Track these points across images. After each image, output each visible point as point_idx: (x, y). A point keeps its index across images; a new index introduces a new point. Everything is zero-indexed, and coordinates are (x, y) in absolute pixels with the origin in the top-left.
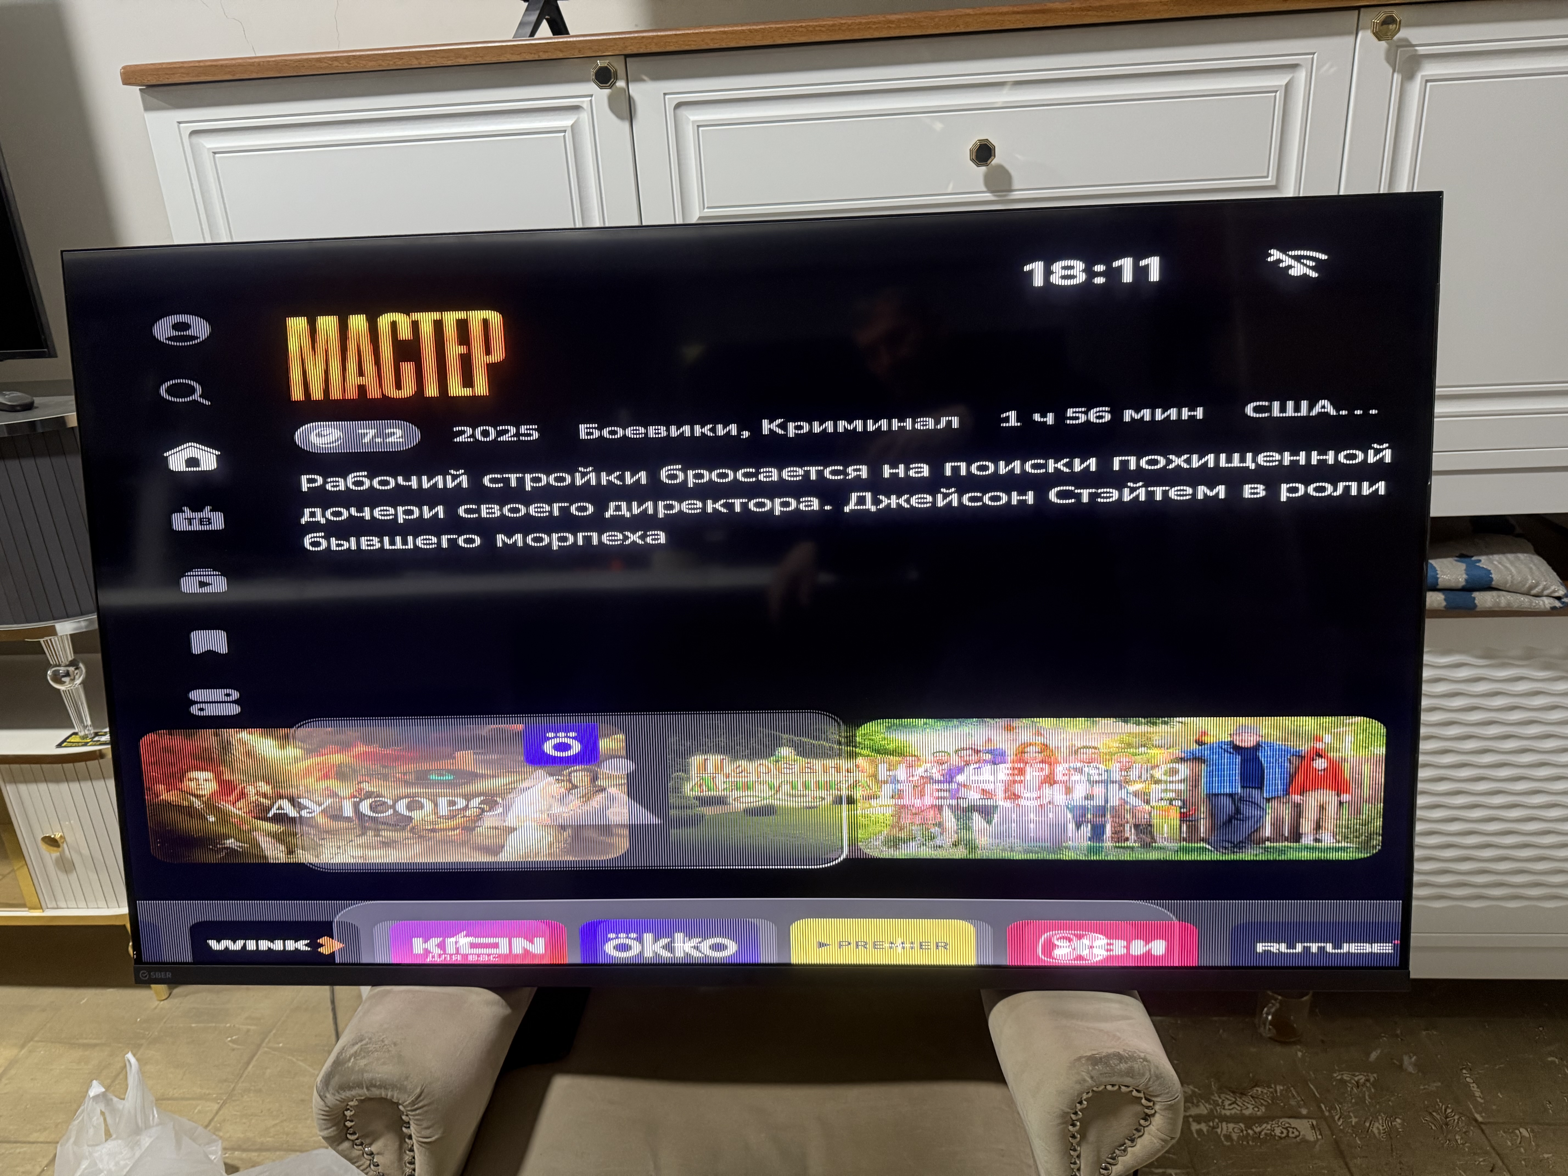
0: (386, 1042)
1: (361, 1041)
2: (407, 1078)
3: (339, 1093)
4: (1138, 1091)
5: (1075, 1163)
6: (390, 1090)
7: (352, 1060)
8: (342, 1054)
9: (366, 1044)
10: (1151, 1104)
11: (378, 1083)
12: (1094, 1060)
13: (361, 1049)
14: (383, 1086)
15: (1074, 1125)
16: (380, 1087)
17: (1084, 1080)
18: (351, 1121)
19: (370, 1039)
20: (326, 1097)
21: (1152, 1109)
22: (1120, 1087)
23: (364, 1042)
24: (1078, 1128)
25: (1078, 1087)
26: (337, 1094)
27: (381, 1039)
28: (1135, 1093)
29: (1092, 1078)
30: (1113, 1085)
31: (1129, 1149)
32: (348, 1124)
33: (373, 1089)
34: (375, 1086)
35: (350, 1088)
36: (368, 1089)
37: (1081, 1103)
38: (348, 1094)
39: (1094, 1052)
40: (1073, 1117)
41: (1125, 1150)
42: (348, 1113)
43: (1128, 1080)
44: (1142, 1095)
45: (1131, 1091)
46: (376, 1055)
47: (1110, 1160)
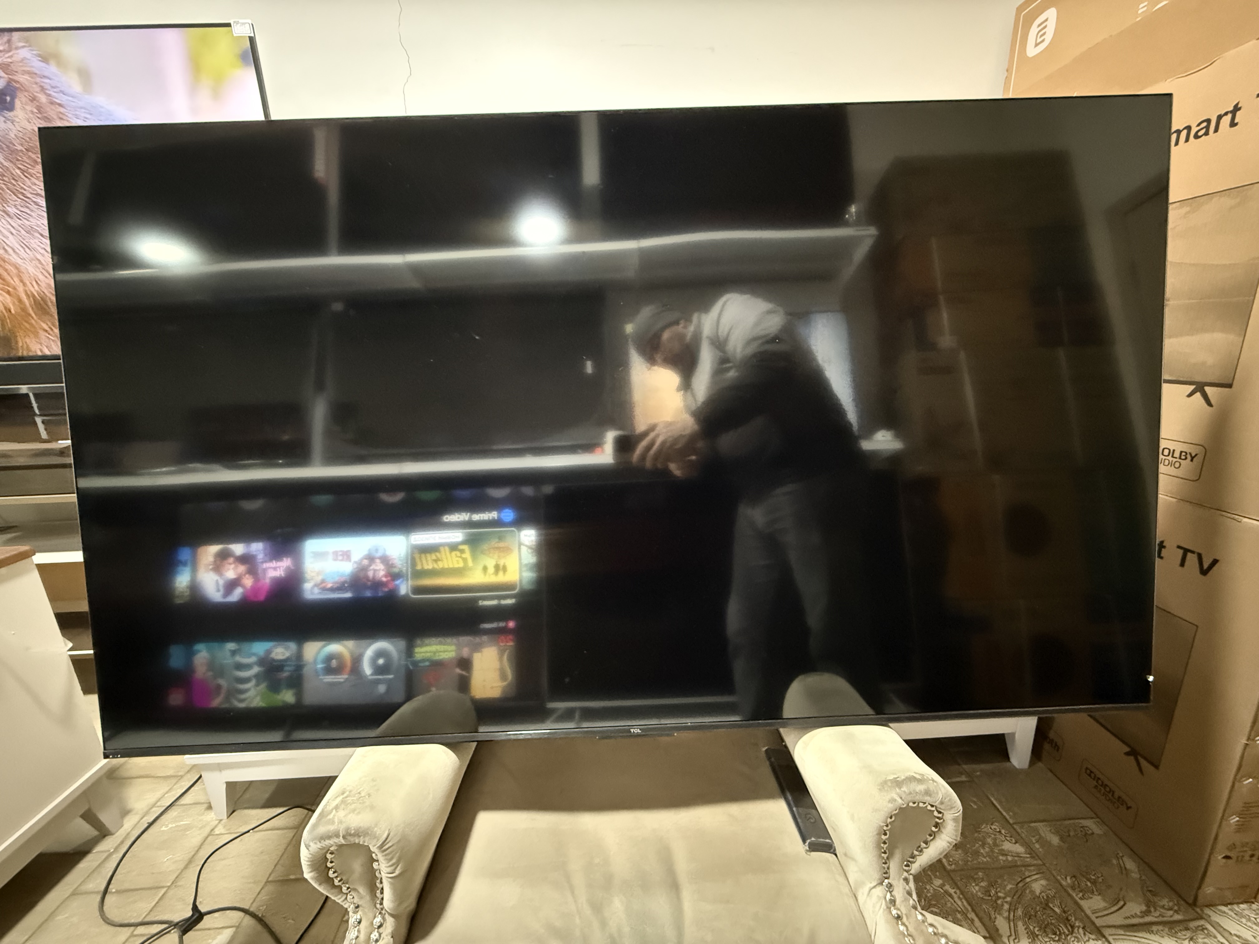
2: (376, 825)
3: (320, 842)
4: (932, 806)
5: (885, 863)
6: (362, 837)
7: (334, 811)
8: (326, 808)
9: (346, 797)
10: (940, 815)
11: (353, 832)
12: (898, 783)
13: (342, 801)
14: (357, 834)
15: (885, 834)
16: (354, 835)
17: (895, 800)
18: (332, 862)
19: (350, 791)
20: (310, 846)
21: (941, 819)
22: (918, 804)
24: (887, 836)
25: (890, 805)
27: (359, 791)
28: (929, 808)
29: (898, 797)
30: (914, 803)
31: (924, 850)
32: (329, 865)
33: (349, 838)
34: (350, 835)
35: (329, 837)
36: (344, 837)
37: (891, 818)
38: (328, 842)
40: (885, 828)
41: (921, 851)
42: (329, 856)
44: (934, 809)
45: (927, 806)
46: (353, 806)
47: (911, 860)
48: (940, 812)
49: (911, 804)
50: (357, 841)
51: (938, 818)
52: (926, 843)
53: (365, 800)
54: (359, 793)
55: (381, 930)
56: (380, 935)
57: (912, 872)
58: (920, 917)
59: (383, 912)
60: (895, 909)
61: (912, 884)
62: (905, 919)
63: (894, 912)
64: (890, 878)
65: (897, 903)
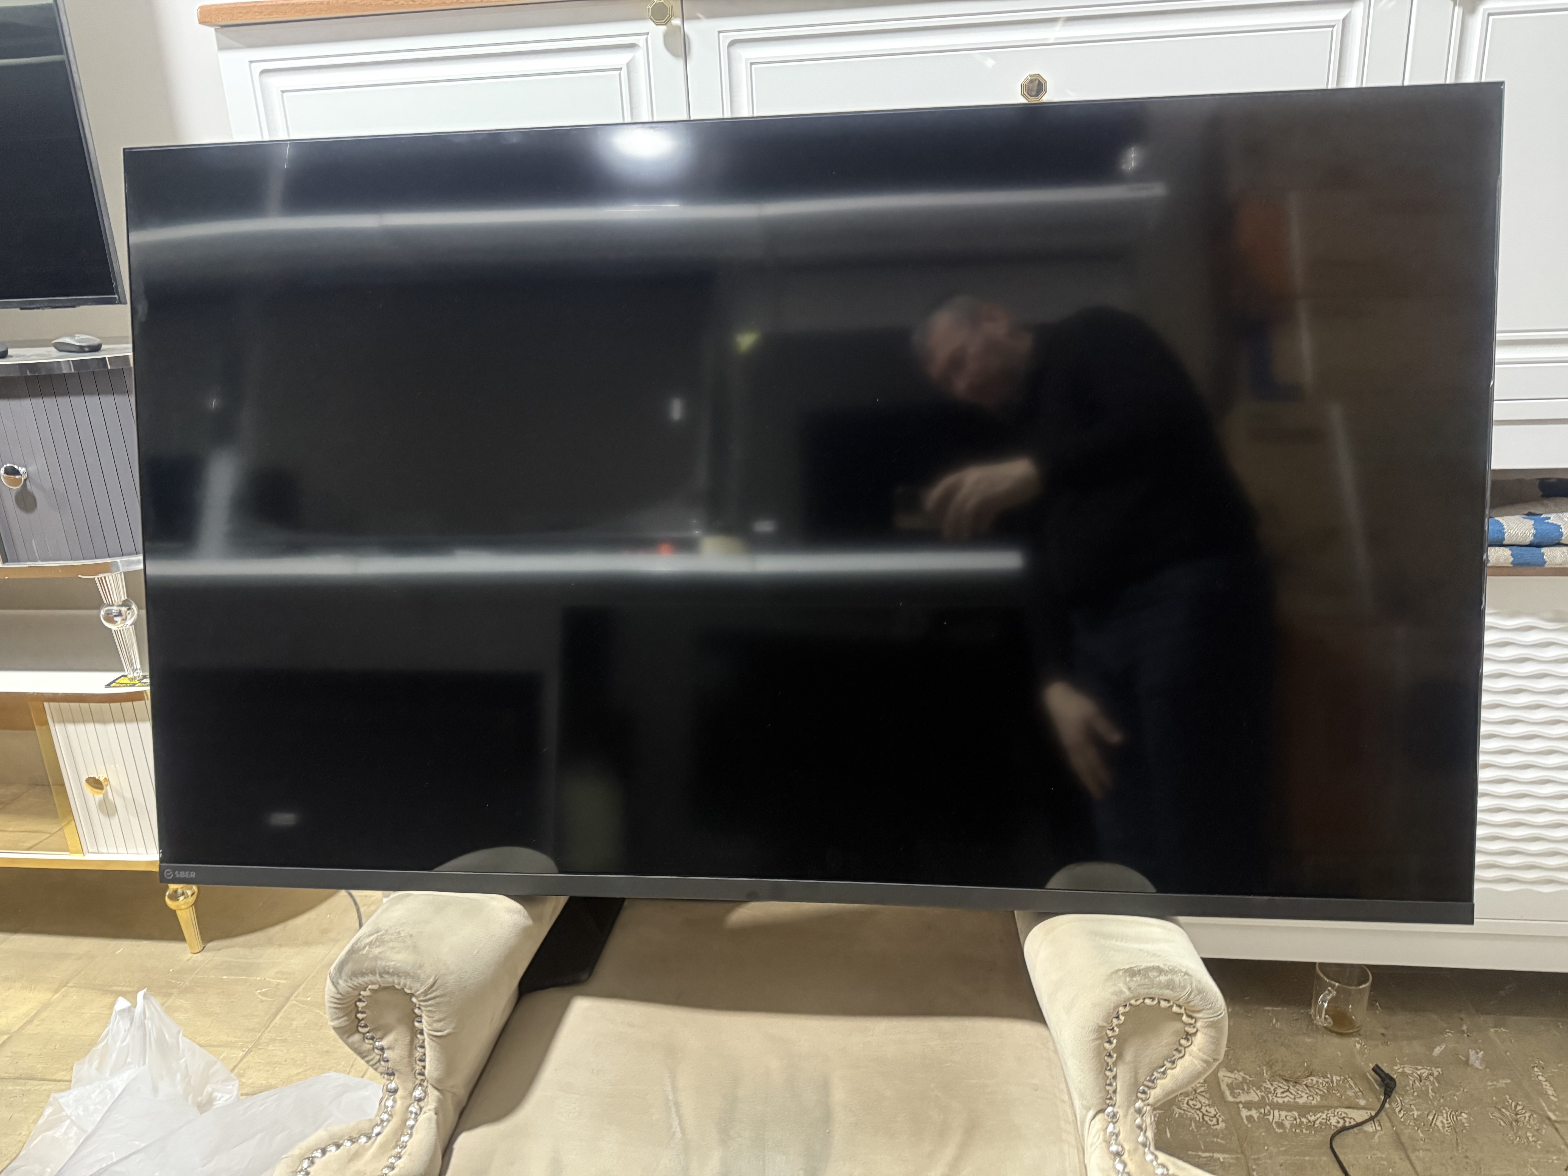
0: (402, 934)
1: (377, 932)
2: (420, 967)
3: (351, 979)
4: (1180, 1006)
5: (1110, 1085)
6: (403, 977)
7: (367, 948)
8: (357, 944)
9: (382, 935)
10: (1193, 1021)
11: (391, 971)
12: (1132, 972)
13: (377, 939)
14: (396, 973)
15: (1110, 1042)
16: (392, 974)
17: (1121, 992)
18: (362, 1013)
19: (387, 931)
20: (338, 983)
21: (1194, 1027)
22: (1159, 1002)
23: (380, 933)
24: (1113, 1046)
25: (1114, 998)
26: (349, 981)
27: (397, 931)
28: (1175, 1009)
29: (1129, 989)
30: (1153, 999)
31: (1169, 1072)
32: (360, 1016)
33: (385, 976)
34: (388, 973)
35: (363, 974)
36: (381, 976)
37: (1118, 1017)
38: (361, 980)
39: (1132, 966)
40: (1110, 1033)
41: (1164, 1073)
42: (360, 1004)
43: (1167, 993)
44: (1182, 1011)
45: (1171, 1007)
46: (391, 944)
47: (1150, 1084)
48: (1191, 1017)
49: (1148, 1001)
50: (396, 983)
51: (1188, 1025)
52: (1171, 1061)
53: (405, 940)
56: (421, 1109)
57: (1151, 1101)
58: (1149, 1157)
59: (425, 1084)
60: (1116, 1144)
62: (1125, 1157)
63: (1114, 1148)
64: (1117, 1105)
65: (1121, 1137)
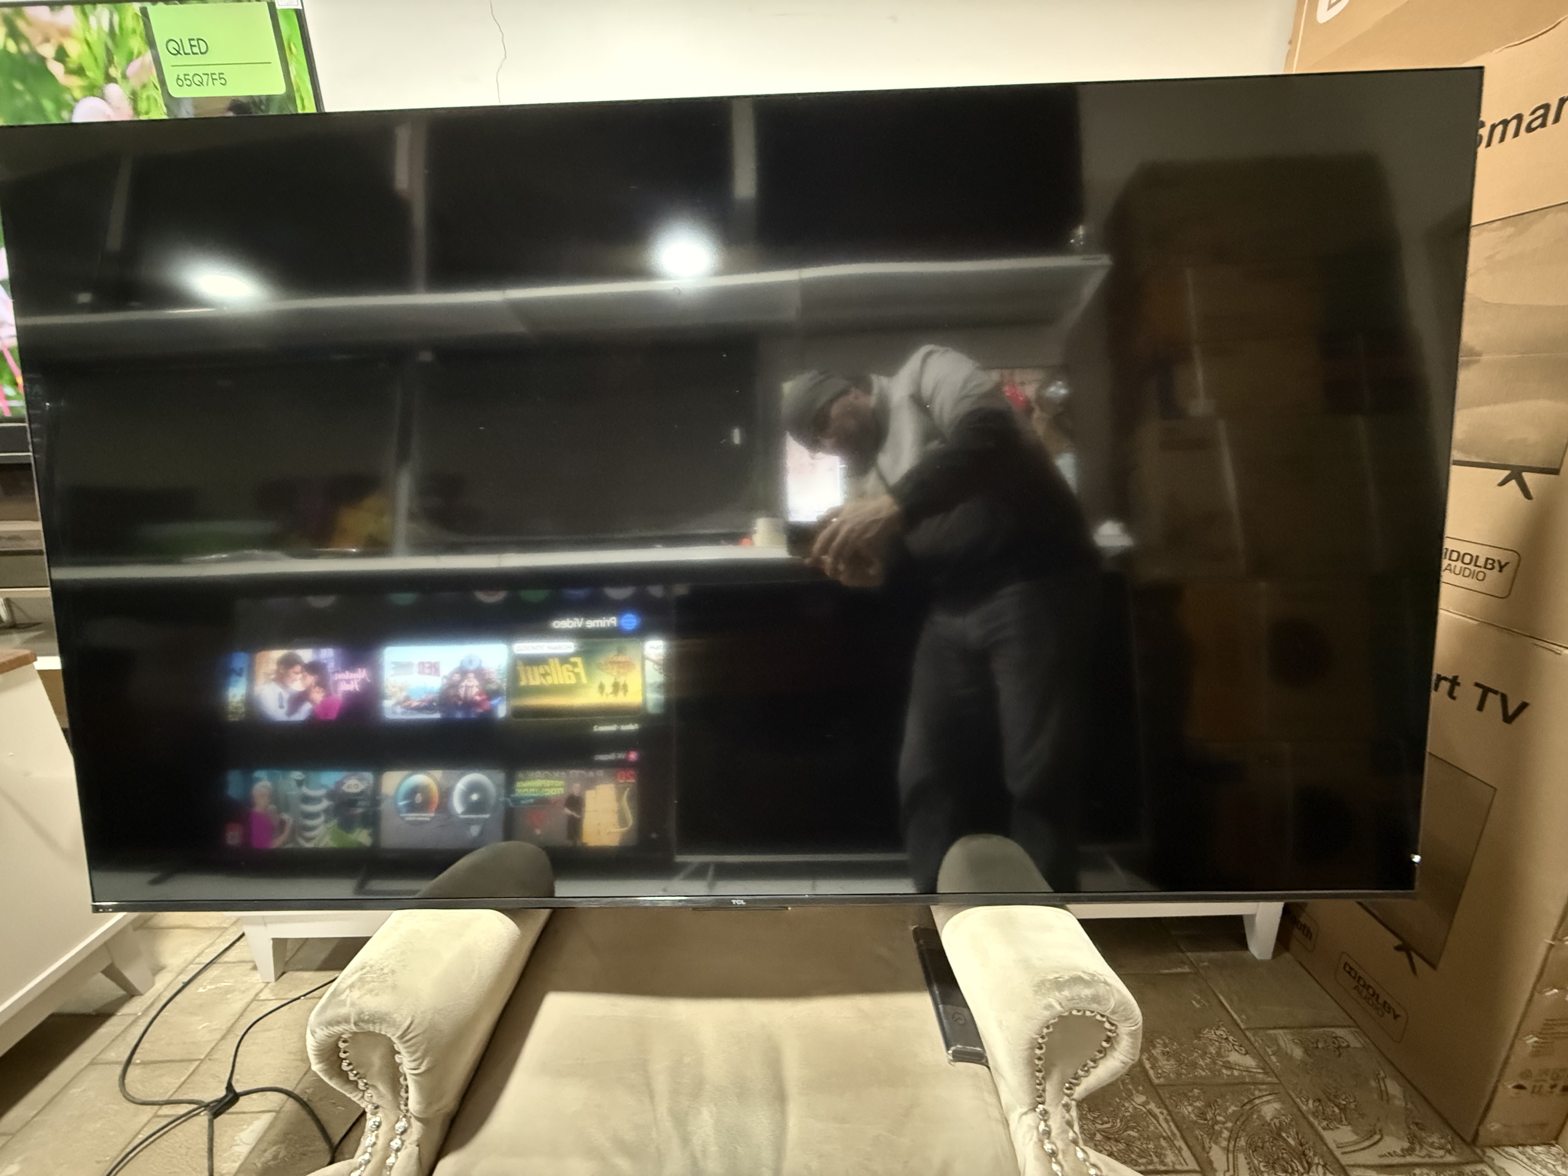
0: (385, 971)
2: (398, 1010)
3: (327, 1028)
4: (1103, 1016)
5: (1040, 1084)
6: (378, 1024)
10: (1113, 1028)
11: (367, 1017)
14: (372, 1020)
15: (1041, 1048)
16: (367, 1022)
17: (1051, 1006)
18: (345, 1052)
19: (371, 967)
20: (315, 1032)
21: (1115, 1032)
22: (1084, 1012)
23: (365, 971)
24: (1043, 1051)
25: (1047, 1013)
27: (382, 967)
28: (1099, 1017)
29: (1060, 1004)
30: (1079, 1011)
31: (1092, 1070)
32: (342, 1055)
33: (361, 1024)
34: (363, 1021)
35: (338, 1023)
36: (356, 1024)
37: (1048, 1027)
38: (338, 1028)
39: (1057, 975)
40: (1040, 1041)
41: (1087, 1071)
42: (342, 1045)
43: (1094, 1006)
44: (1104, 1019)
45: (1095, 1016)
46: (371, 986)
47: (1074, 1081)
48: (1112, 1024)
49: (1074, 1012)
50: (371, 1029)
51: (1110, 1031)
52: (1094, 1061)
53: (388, 979)
54: (382, 969)
55: (404, 1137)
56: (403, 1144)
57: (1076, 1096)
58: (1080, 1155)
59: (409, 1114)
60: (1049, 1143)
61: (1074, 1113)
62: (1060, 1157)
63: (1048, 1147)
64: (1046, 1103)
65: (1053, 1134)
